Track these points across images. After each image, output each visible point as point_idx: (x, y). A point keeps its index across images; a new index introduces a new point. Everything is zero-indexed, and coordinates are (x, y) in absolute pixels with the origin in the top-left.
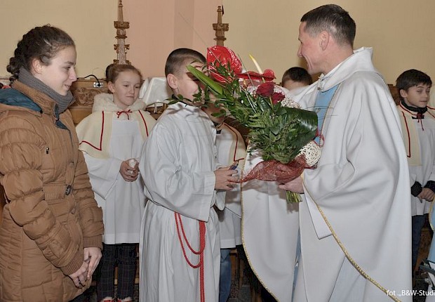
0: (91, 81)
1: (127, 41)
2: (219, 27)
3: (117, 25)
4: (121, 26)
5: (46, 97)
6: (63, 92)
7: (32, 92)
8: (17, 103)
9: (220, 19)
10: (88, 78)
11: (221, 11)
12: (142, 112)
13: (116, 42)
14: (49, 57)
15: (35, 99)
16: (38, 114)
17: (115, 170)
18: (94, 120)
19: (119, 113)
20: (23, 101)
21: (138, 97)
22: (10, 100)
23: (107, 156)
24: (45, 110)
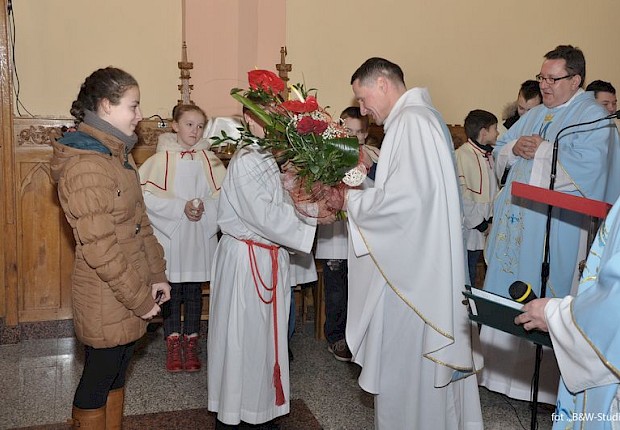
0: (155, 121)
1: (191, 82)
2: (282, 67)
3: (181, 66)
4: (185, 67)
5: (115, 140)
6: (129, 132)
7: (101, 135)
8: (86, 147)
9: (283, 59)
10: (153, 119)
11: (284, 52)
12: (206, 152)
13: (180, 82)
14: (118, 97)
15: (104, 141)
16: (108, 156)
17: (179, 210)
18: (158, 160)
19: (183, 153)
20: (93, 145)
21: (202, 136)
22: (80, 143)
23: (172, 196)
24: (114, 152)
